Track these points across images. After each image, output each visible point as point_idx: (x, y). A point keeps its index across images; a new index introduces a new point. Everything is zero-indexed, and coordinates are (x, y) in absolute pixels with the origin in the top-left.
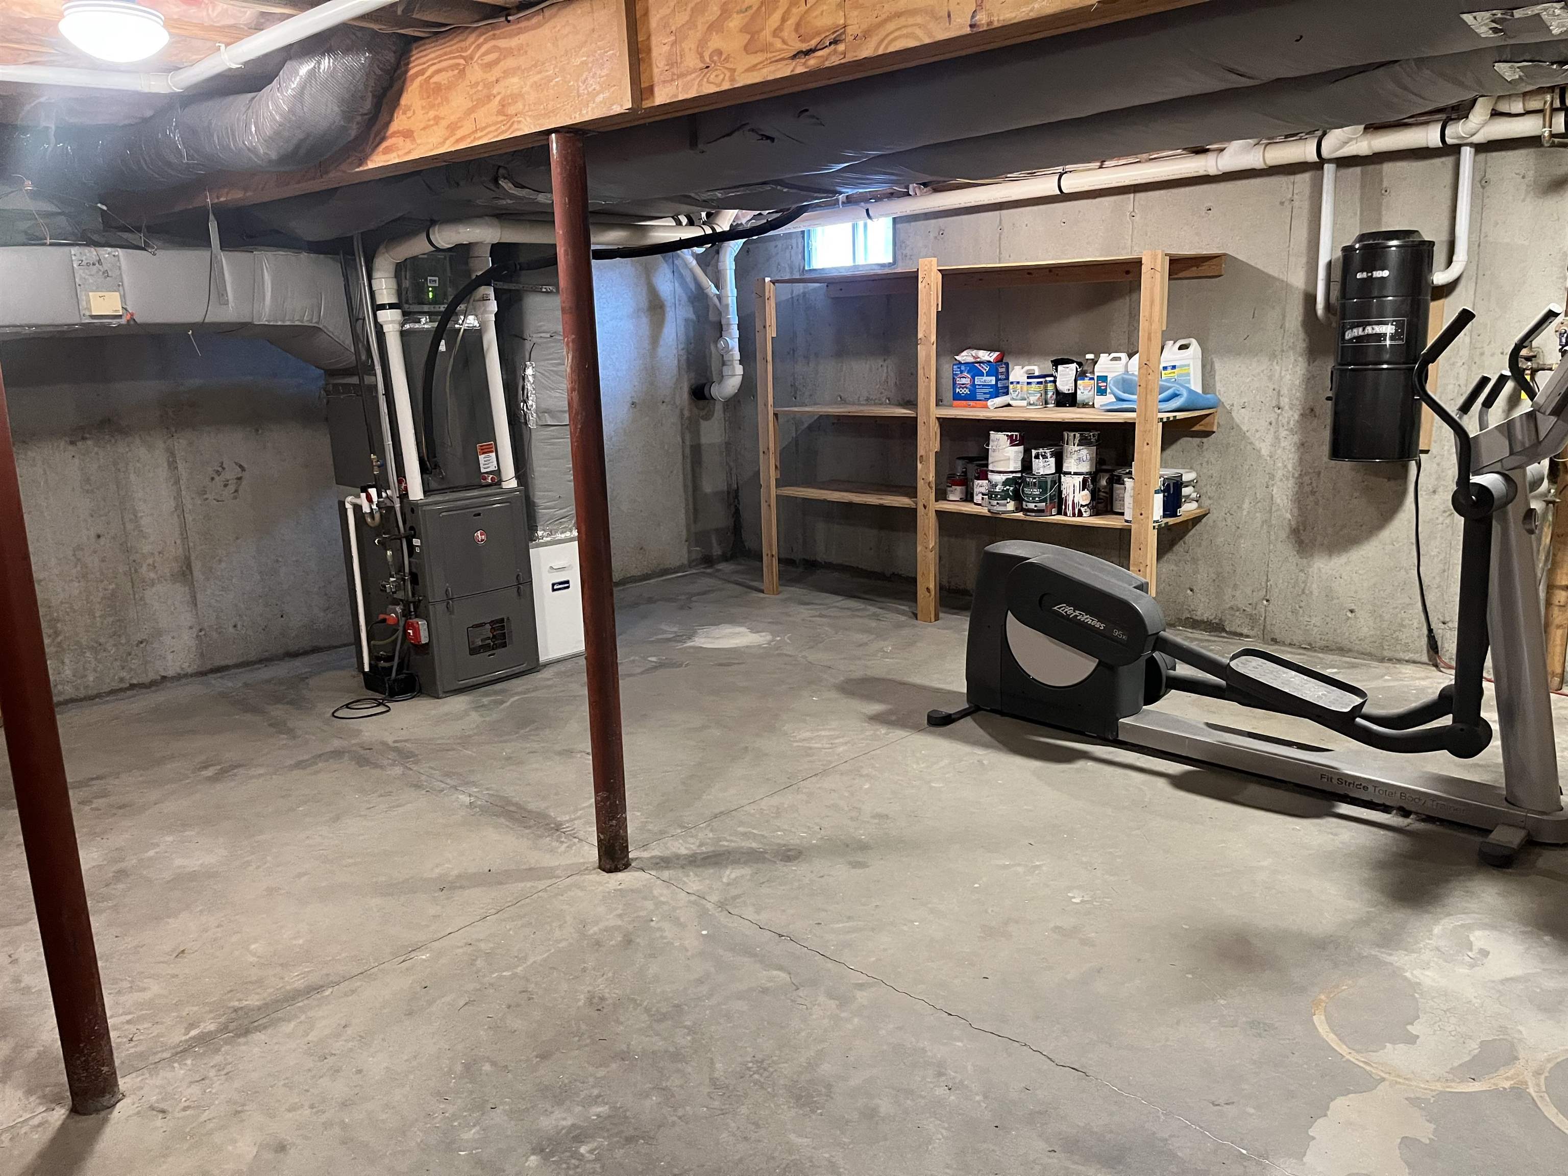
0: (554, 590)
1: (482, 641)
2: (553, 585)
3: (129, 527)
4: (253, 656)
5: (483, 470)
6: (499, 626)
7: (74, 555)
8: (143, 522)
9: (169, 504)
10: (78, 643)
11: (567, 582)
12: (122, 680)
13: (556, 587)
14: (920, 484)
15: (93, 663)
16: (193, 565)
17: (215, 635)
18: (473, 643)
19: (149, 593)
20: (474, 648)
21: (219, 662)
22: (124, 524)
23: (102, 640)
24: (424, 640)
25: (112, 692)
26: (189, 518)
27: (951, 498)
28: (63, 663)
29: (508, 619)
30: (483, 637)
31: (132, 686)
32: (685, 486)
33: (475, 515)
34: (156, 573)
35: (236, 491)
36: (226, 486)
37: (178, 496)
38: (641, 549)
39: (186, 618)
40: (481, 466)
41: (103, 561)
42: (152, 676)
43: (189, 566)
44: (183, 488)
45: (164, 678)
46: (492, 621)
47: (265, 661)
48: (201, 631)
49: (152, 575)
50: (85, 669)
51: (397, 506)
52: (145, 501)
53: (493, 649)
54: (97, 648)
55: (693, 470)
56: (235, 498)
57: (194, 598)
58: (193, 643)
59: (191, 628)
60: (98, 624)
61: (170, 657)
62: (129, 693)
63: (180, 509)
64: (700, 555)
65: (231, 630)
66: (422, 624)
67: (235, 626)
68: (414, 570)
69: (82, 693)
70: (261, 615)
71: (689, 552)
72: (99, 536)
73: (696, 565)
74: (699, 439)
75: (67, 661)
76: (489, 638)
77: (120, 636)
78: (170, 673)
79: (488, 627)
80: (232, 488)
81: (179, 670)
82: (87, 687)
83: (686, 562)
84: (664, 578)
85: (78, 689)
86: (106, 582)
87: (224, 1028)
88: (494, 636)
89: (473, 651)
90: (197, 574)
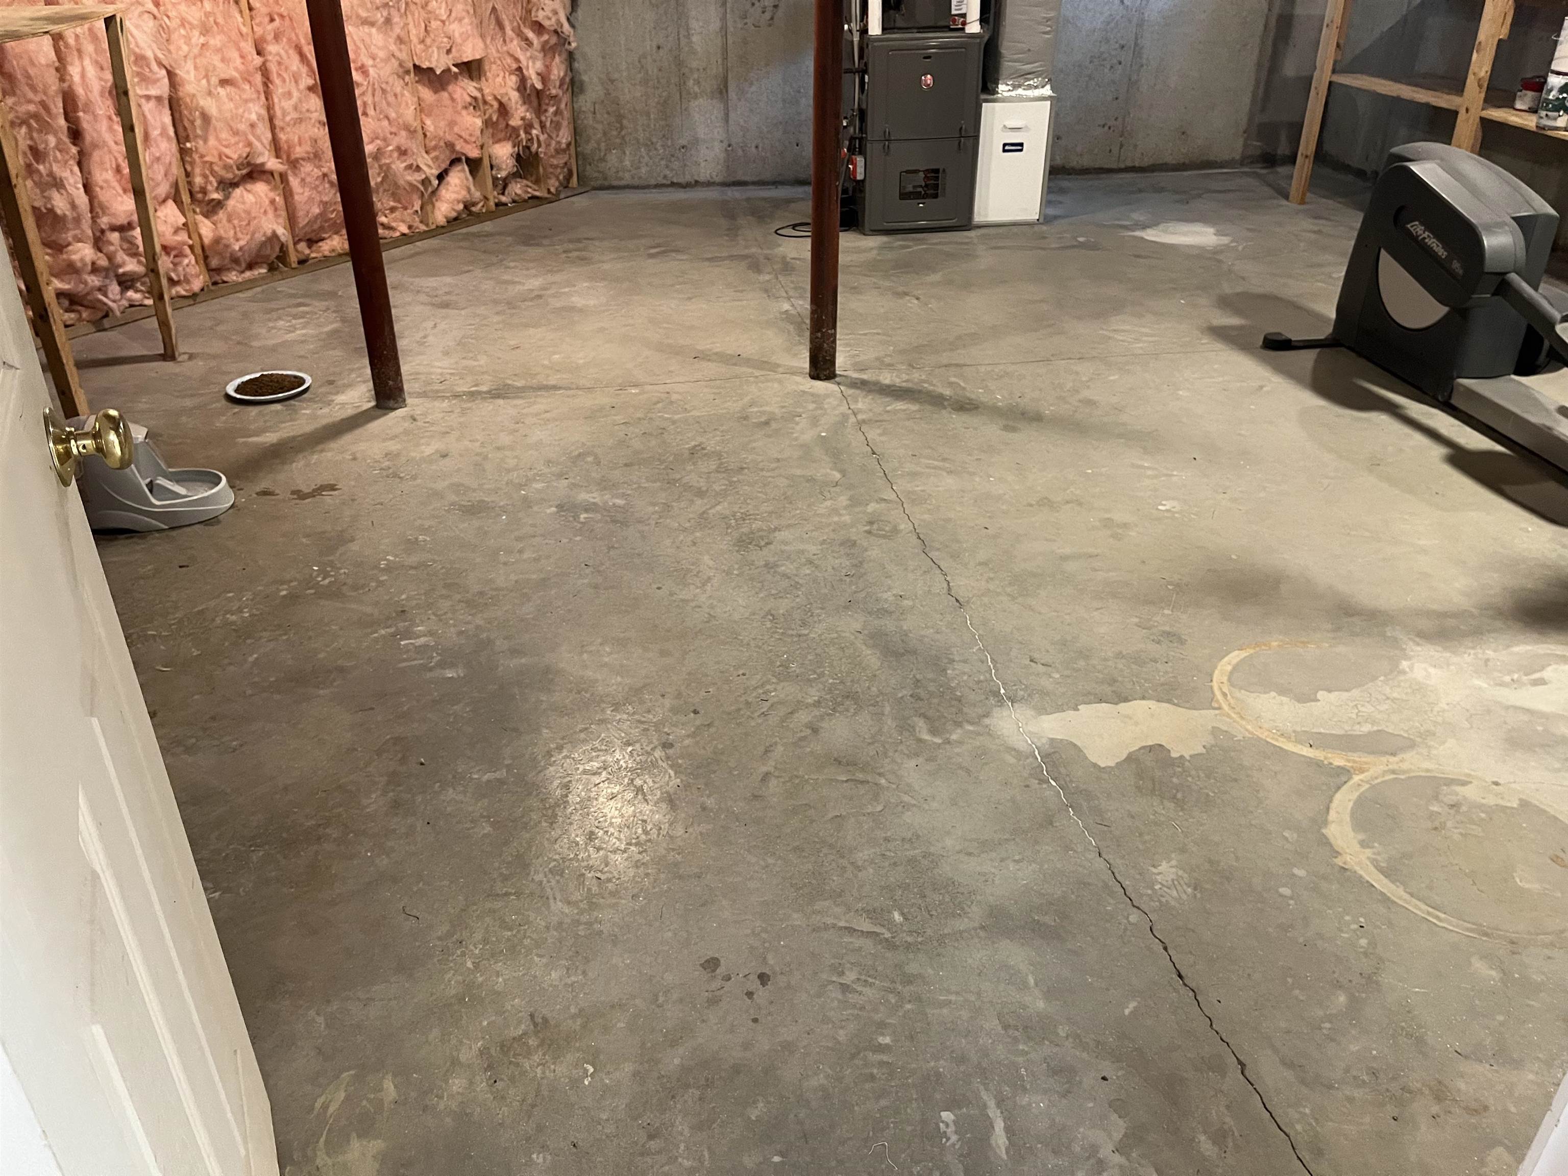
0: (1004, 151)
1: (914, 187)
2: (1005, 145)
3: (683, 41)
4: (767, 176)
5: (954, 12)
6: (934, 174)
7: (639, 62)
8: (694, 39)
9: (715, 25)
10: (638, 140)
11: (1021, 145)
12: (665, 177)
13: (1007, 148)
14: (1471, 81)
15: (647, 159)
16: (729, 84)
17: (740, 153)
18: (905, 188)
19: (694, 104)
20: (906, 194)
21: (740, 176)
22: (679, 39)
23: (654, 140)
24: (860, 177)
25: (657, 186)
26: (730, 42)
27: (1518, 105)
28: (624, 153)
29: (944, 170)
30: (916, 184)
31: (673, 184)
32: (1259, 65)
33: (925, 58)
34: (699, 88)
35: (772, 19)
36: (763, 12)
37: (724, 19)
38: (1183, 133)
39: (718, 133)
40: (953, 7)
41: (660, 70)
42: (688, 178)
43: (726, 87)
44: (728, 11)
45: (696, 182)
46: (927, 170)
47: (775, 183)
48: (729, 146)
49: (696, 89)
50: (640, 162)
51: (856, 39)
52: (697, 20)
53: (924, 198)
54: (650, 145)
55: (1275, 45)
56: (770, 25)
57: (727, 115)
58: (722, 156)
59: (722, 142)
60: (652, 126)
61: (703, 164)
62: (670, 189)
63: (724, 30)
64: (1258, 152)
65: (753, 149)
66: (860, 160)
67: (757, 147)
68: (864, 106)
69: (636, 182)
70: (779, 140)
71: (1245, 146)
72: (659, 48)
73: (1252, 162)
74: (1293, 8)
75: (628, 153)
76: (921, 186)
77: (667, 139)
78: (702, 179)
79: (922, 175)
80: (768, 15)
81: (709, 178)
82: (640, 178)
83: (1238, 157)
84: (1203, 172)
85: (633, 178)
86: (661, 90)
87: (489, 392)
88: (926, 186)
89: (904, 196)
90: (732, 94)
